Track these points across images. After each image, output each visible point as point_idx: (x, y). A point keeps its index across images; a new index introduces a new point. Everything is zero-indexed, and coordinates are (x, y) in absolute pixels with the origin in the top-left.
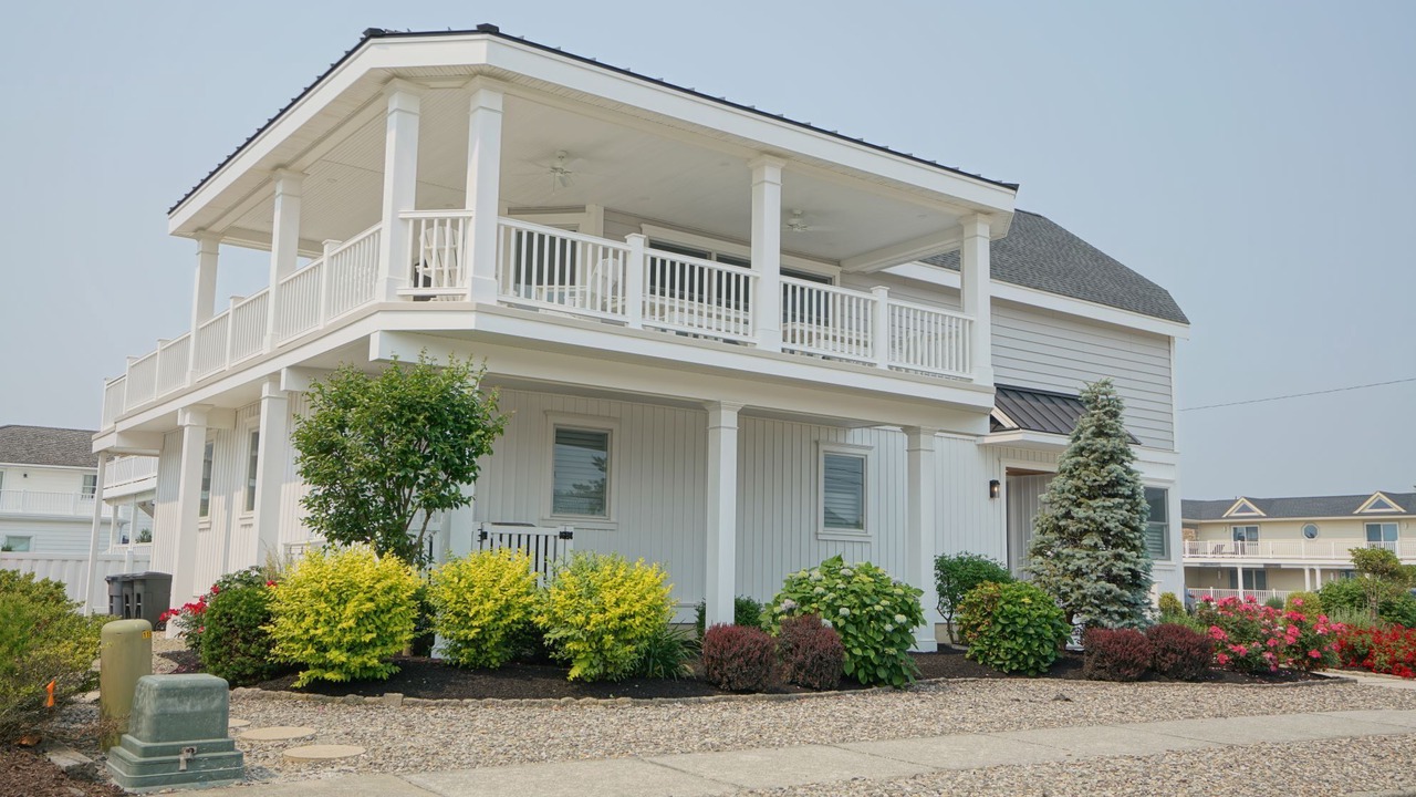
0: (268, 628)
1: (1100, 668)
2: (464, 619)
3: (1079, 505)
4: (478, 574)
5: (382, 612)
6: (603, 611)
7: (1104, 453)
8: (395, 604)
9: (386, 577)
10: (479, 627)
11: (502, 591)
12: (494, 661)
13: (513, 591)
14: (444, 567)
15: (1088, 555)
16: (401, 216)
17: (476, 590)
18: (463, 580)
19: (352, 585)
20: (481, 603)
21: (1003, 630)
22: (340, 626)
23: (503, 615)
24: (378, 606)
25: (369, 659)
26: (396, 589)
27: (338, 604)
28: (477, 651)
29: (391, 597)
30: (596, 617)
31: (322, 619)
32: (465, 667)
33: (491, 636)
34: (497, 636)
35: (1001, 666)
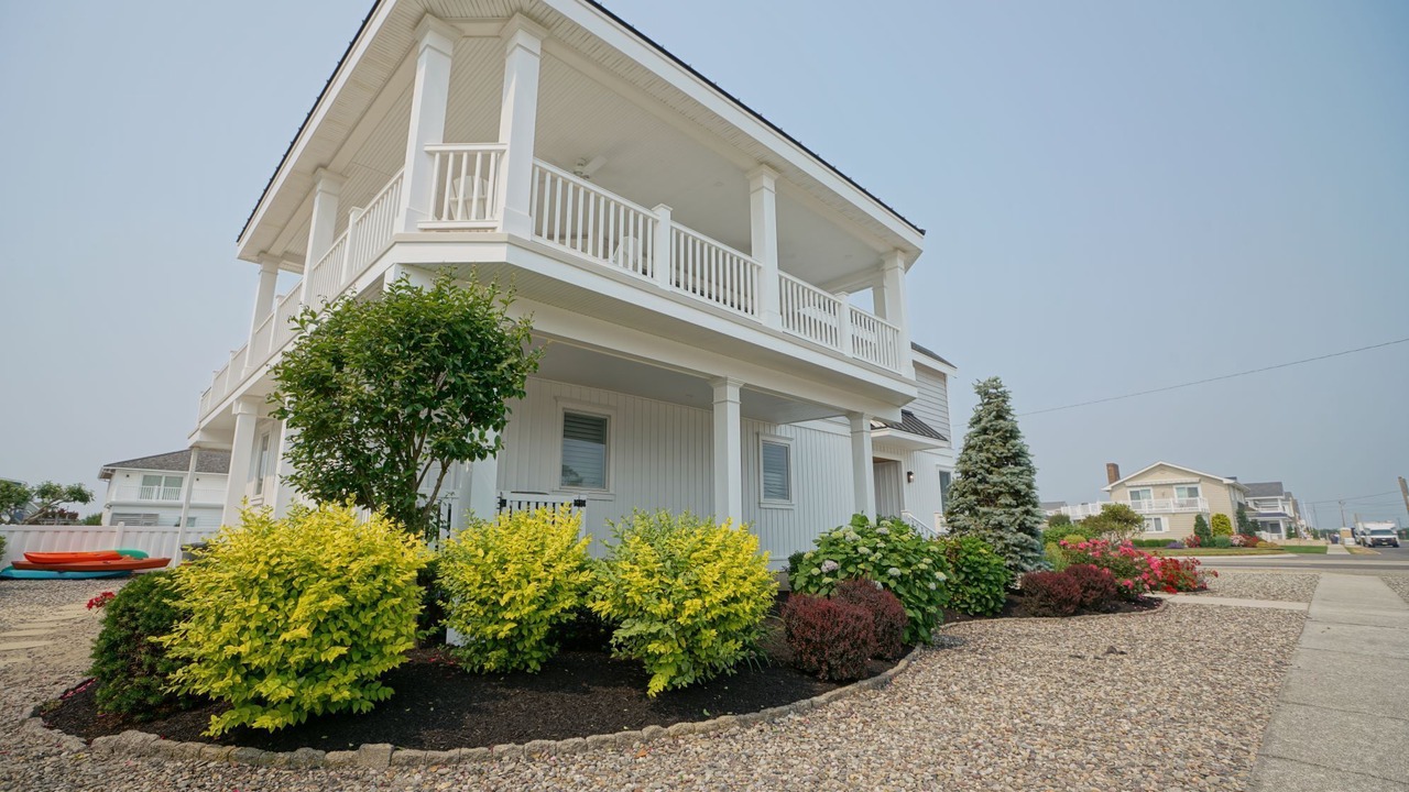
0: (166, 639)
1: (1044, 606)
2: (493, 609)
3: (991, 473)
4: (515, 544)
5: (363, 607)
6: (699, 593)
7: (1006, 431)
8: (384, 593)
9: (371, 552)
10: (514, 620)
11: (548, 566)
12: (533, 665)
13: (560, 567)
14: (464, 534)
15: (1005, 512)
16: (427, 148)
17: (511, 568)
18: (491, 553)
19: (309, 566)
20: (518, 587)
21: (967, 577)
22: (286, 636)
23: (548, 601)
24: (354, 600)
25: (336, 688)
26: (387, 570)
27: (286, 598)
28: (510, 651)
29: (378, 582)
30: (693, 605)
31: (252, 625)
32: (492, 675)
33: (530, 631)
34: (540, 632)
35: (965, 609)
